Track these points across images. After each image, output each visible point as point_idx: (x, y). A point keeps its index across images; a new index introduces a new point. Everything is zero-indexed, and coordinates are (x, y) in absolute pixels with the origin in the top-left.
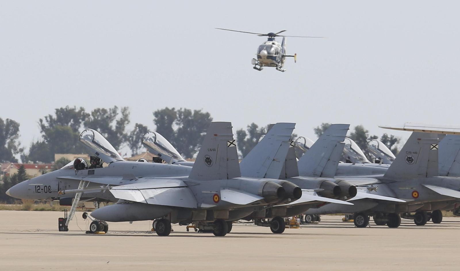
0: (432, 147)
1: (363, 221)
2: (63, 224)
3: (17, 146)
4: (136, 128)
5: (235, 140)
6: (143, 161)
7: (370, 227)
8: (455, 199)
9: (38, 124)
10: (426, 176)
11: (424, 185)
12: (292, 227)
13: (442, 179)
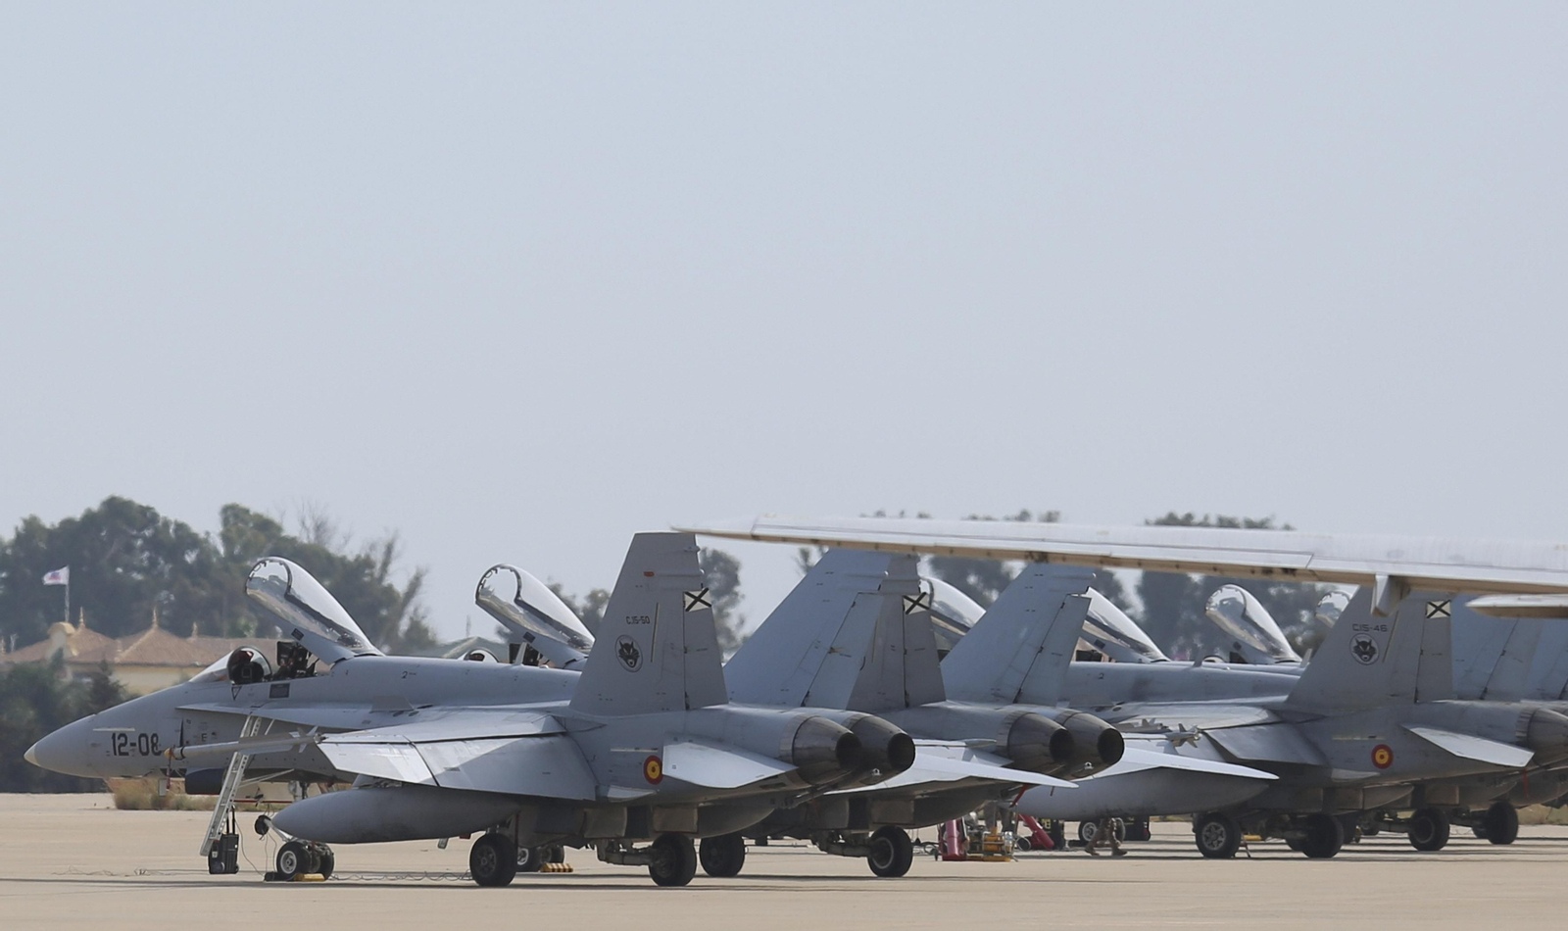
0: (1431, 609)
1: (1223, 840)
2: (222, 854)
6: (481, 657)
7: (1249, 858)
8: (1503, 770)
10: (1416, 699)
11: (1406, 727)
12: (990, 857)
13: (1463, 710)
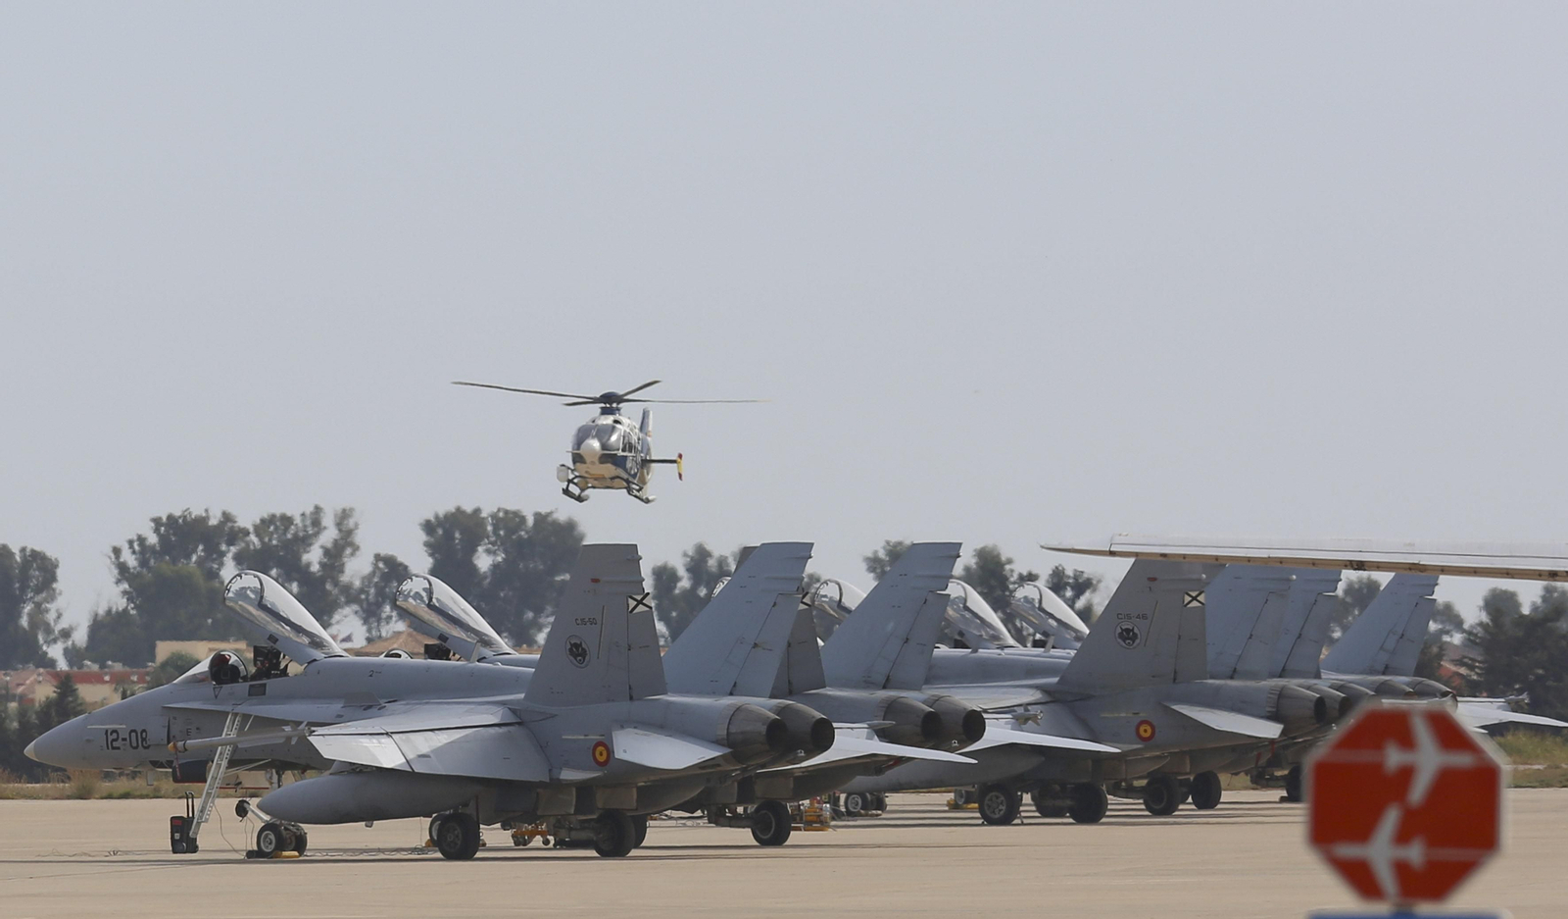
1: (1004, 808)
2: (183, 835)
3: (52, 624)
4: (376, 566)
5: (648, 594)
6: (400, 656)
7: (1023, 824)
8: (1255, 741)
9: (109, 561)
10: (1175, 680)
11: (1168, 704)
12: (810, 827)
13: (1218, 688)
